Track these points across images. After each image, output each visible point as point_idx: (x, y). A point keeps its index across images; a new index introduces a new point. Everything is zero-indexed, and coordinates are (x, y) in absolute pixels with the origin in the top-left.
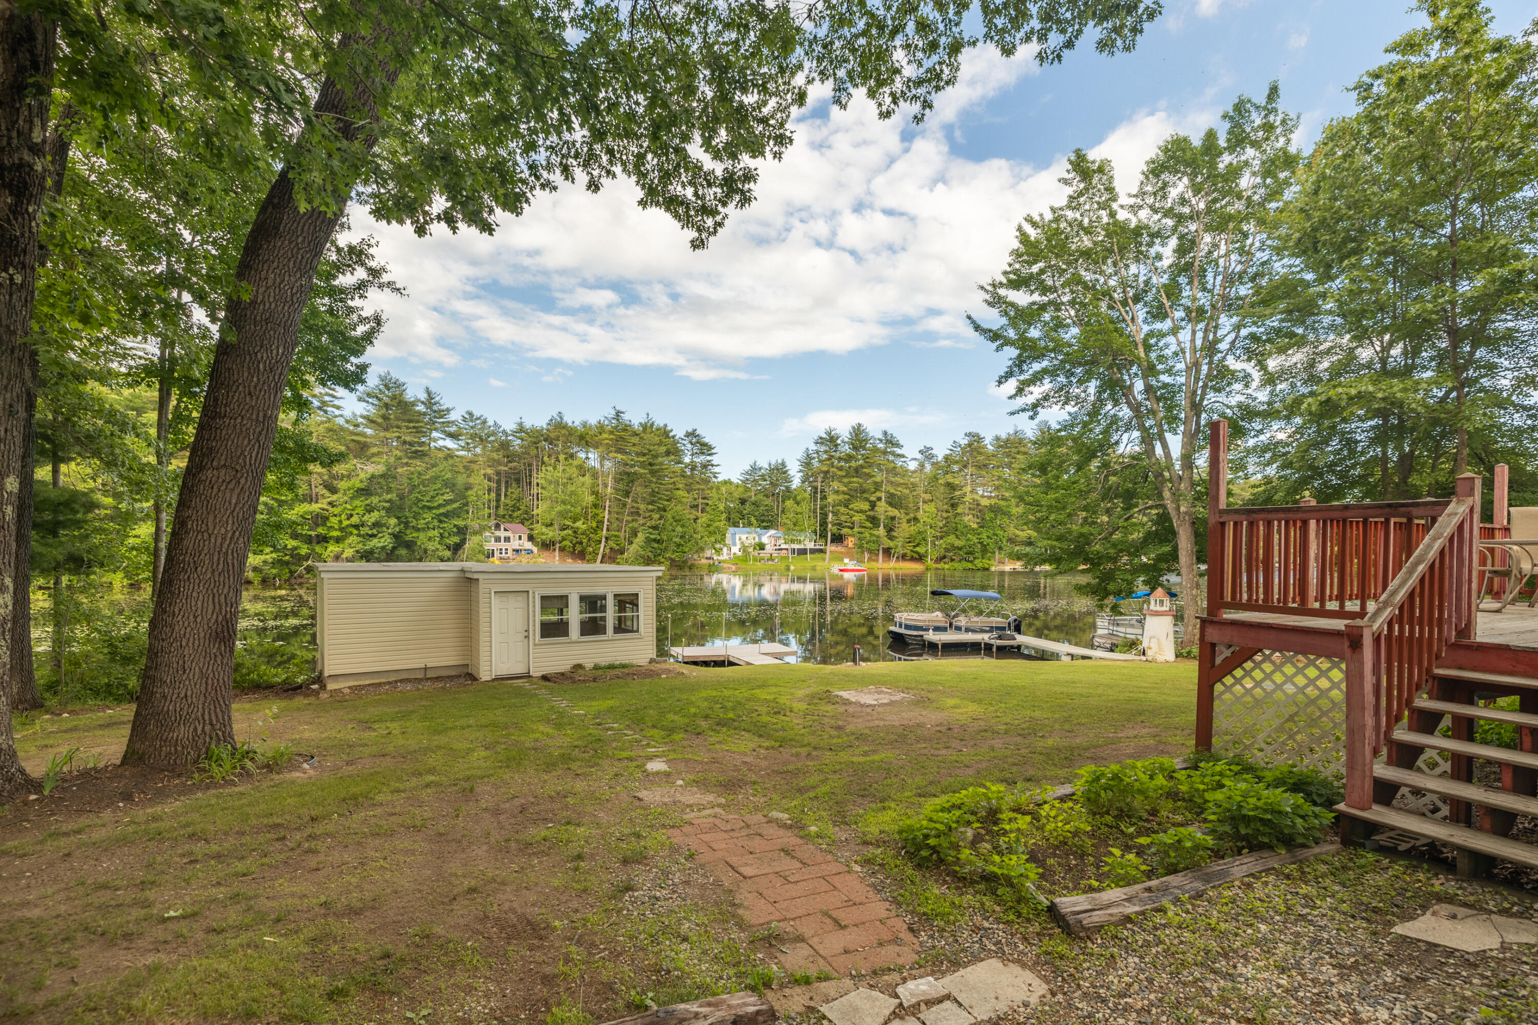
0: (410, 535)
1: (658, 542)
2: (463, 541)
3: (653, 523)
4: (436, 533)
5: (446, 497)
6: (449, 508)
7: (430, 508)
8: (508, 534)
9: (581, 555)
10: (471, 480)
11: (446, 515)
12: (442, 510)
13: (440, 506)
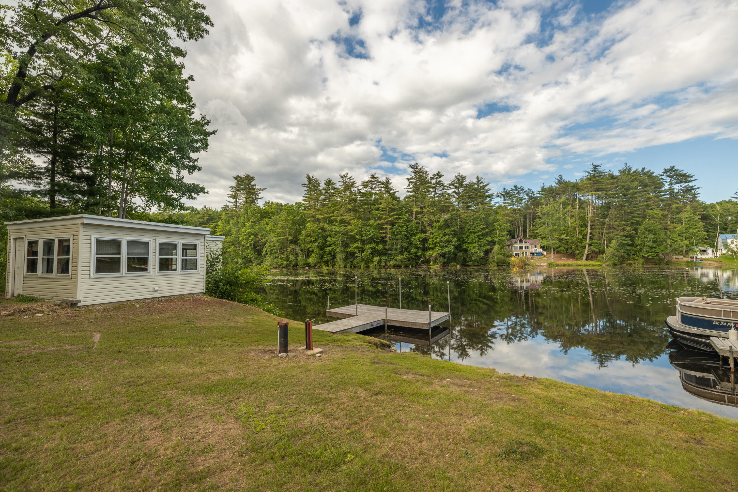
0: (465, 246)
1: (632, 245)
2: (491, 249)
3: (626, 233)
4: (476, 244)
5: (482, 227)
6: (484, 232)
7: (474, 233)
8: (527, 245)
9: (572, 256)
10: (497, 217)
11: (483, 235)
12: (479, 234)
13: (479, 231)
